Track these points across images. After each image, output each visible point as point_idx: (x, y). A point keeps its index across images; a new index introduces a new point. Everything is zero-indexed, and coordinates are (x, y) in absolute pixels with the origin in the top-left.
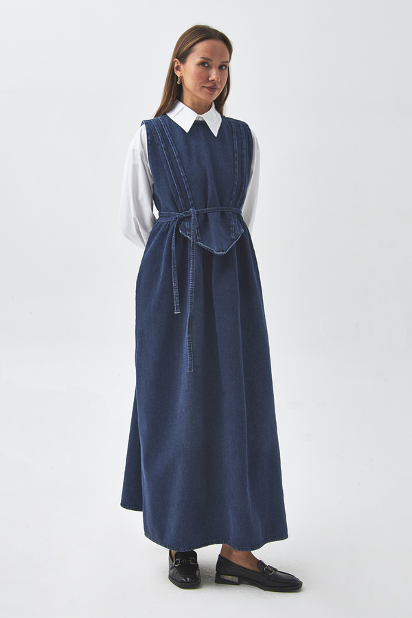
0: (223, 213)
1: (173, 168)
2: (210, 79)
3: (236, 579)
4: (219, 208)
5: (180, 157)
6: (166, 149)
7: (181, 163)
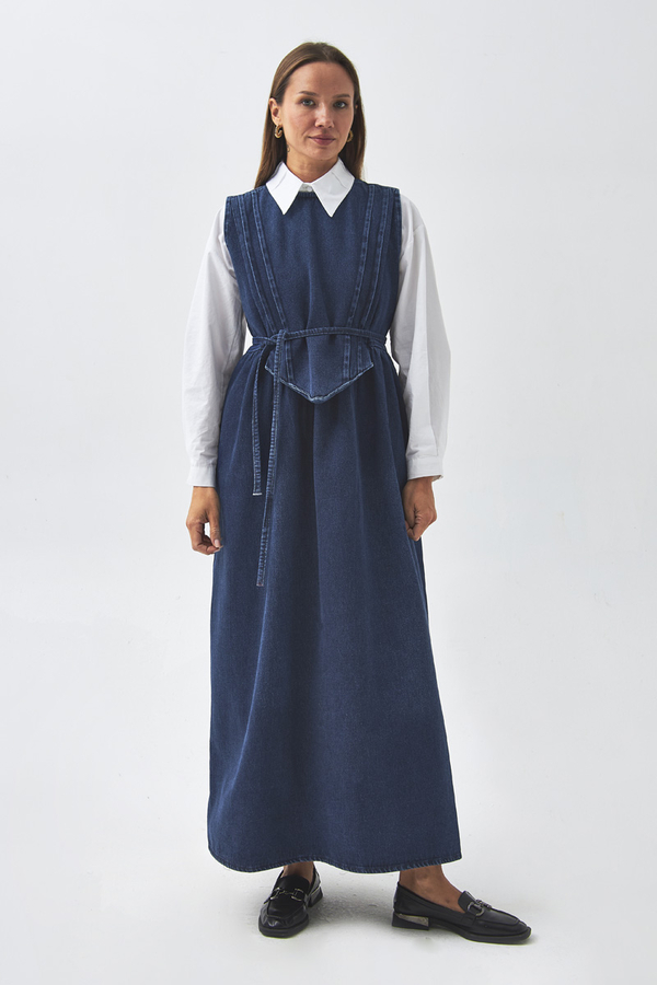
0: (332, 337)
1: (256, 268)
2: (317, 124)
3: (424, 921)
4: (327, 329)
5: (268, 250)
6: (250, 239)
7: (270, 261)
